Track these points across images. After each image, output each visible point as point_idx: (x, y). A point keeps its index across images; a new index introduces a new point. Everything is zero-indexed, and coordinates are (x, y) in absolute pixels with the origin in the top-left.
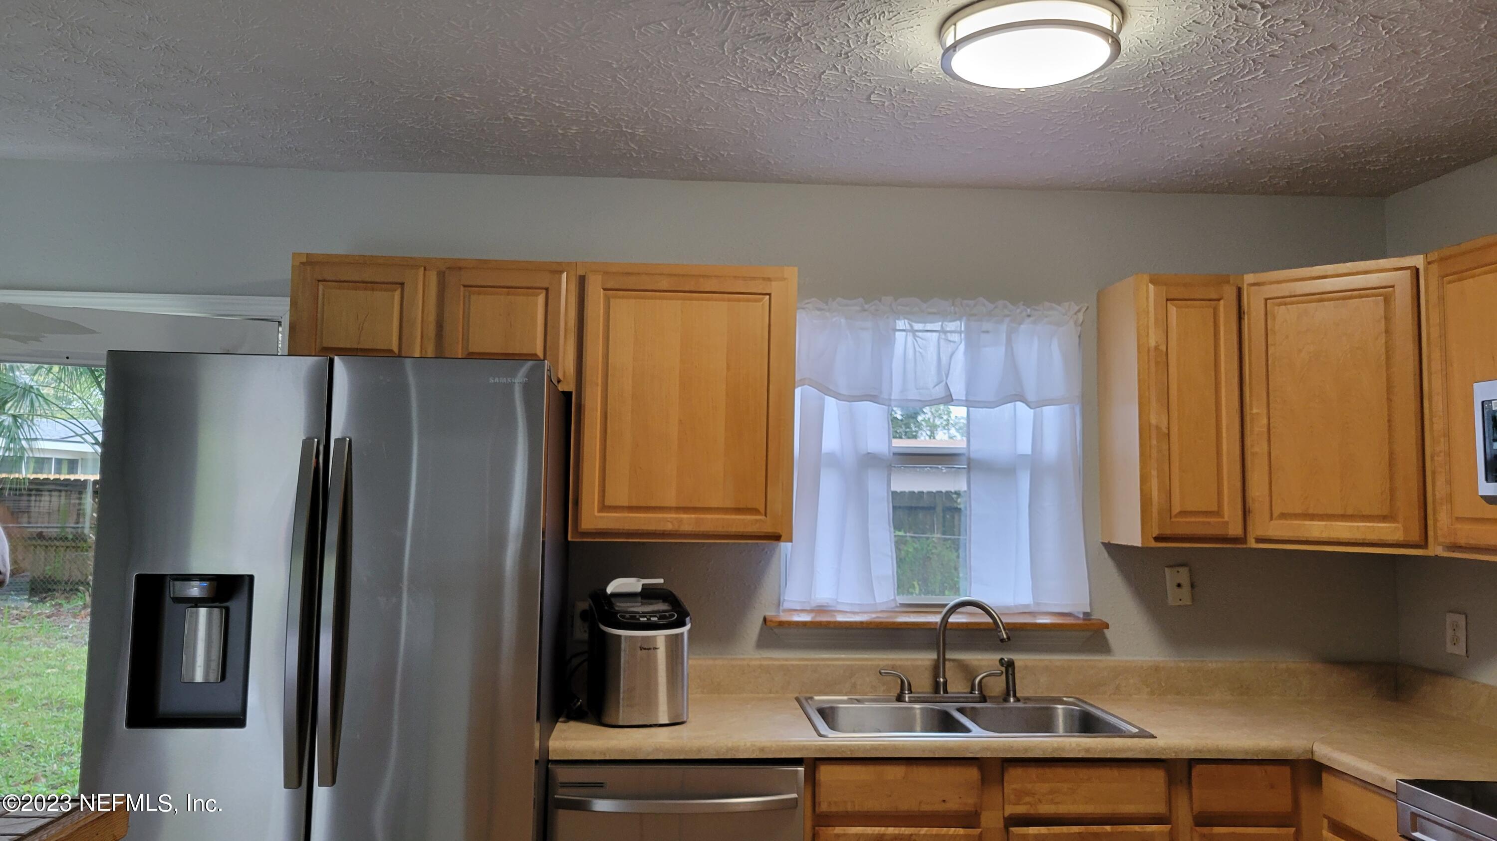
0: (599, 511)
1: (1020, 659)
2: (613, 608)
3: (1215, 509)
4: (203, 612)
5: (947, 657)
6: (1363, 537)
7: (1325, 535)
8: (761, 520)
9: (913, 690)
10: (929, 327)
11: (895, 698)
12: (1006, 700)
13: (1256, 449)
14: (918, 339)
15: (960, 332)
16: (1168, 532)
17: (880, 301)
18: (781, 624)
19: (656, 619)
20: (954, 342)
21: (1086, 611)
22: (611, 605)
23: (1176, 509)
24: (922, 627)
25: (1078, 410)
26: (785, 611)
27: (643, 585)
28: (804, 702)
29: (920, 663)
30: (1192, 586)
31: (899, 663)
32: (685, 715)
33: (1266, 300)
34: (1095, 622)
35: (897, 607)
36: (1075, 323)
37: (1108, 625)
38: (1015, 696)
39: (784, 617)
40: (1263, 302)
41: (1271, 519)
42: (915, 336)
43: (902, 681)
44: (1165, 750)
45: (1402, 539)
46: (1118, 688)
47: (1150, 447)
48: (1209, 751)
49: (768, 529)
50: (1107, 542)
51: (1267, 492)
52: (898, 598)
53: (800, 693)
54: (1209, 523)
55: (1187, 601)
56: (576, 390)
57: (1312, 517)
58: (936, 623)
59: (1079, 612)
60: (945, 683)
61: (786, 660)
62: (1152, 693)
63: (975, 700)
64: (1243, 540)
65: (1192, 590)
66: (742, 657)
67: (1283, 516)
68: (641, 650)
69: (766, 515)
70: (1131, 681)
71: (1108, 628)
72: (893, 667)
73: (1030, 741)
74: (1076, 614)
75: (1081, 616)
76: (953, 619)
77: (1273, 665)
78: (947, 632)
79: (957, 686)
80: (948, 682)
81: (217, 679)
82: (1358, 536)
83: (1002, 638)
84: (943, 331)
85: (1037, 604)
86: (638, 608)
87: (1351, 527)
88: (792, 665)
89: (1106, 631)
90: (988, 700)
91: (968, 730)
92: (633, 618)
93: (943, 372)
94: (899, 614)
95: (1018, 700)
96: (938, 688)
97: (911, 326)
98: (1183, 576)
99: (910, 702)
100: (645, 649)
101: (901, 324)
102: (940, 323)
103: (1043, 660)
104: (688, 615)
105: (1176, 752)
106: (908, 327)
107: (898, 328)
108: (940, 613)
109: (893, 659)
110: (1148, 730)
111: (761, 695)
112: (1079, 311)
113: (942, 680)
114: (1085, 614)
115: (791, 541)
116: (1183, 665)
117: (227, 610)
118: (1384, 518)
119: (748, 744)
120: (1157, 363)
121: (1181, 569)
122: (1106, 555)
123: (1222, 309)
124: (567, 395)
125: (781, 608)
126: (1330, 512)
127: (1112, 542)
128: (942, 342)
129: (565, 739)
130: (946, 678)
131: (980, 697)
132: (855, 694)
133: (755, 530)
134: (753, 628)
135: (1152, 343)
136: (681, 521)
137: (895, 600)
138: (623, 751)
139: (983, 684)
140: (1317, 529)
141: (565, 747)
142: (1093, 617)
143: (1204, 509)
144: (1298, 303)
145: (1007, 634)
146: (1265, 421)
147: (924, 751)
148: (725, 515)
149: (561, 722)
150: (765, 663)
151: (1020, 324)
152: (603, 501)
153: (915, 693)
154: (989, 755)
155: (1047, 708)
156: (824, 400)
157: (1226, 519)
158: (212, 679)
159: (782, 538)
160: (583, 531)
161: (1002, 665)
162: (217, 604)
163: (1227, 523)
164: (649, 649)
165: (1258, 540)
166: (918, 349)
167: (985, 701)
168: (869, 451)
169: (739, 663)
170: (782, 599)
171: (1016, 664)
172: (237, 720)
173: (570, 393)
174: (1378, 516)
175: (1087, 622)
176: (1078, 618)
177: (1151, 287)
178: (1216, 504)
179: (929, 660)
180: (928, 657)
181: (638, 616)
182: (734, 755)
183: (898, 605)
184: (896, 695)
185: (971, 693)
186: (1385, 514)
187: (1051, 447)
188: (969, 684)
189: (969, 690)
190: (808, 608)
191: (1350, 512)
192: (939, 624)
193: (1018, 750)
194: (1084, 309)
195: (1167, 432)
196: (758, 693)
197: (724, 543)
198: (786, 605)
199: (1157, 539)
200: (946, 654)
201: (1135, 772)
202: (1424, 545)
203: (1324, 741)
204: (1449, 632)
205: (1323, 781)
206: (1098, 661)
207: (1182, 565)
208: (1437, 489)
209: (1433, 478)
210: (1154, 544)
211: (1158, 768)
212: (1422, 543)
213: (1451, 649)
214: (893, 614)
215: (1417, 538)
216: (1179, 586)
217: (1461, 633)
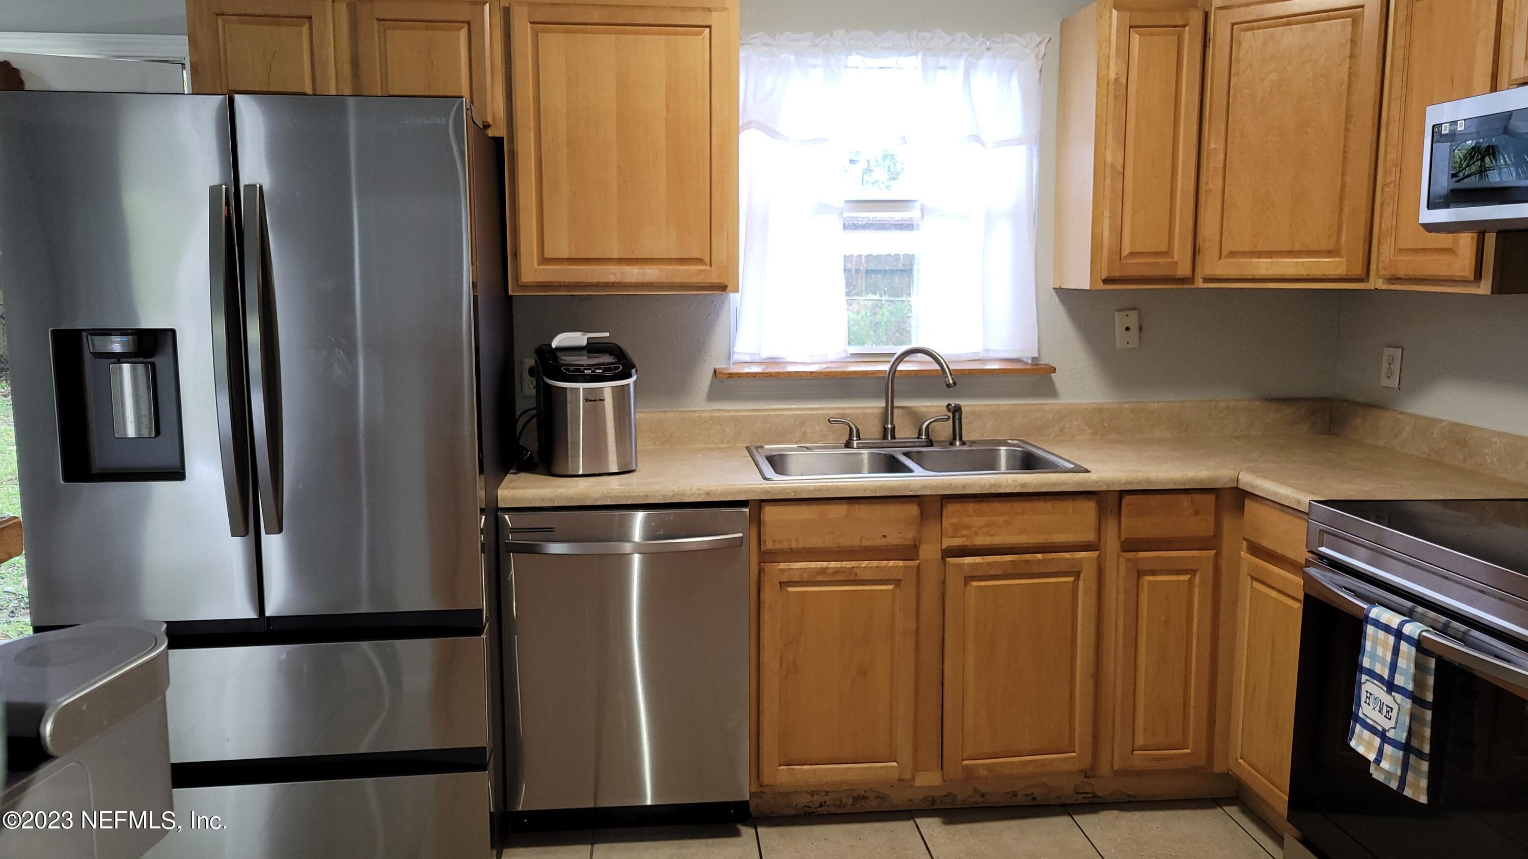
0: (538, 265)
1: (967, 404)
2: (558, 362)
3: (1166, 249)
4: (126, 368)
5: (895, 404)
6: (1307, 273)
7: (1271, 272)
8: (706, 270)
9: (861, 437)
10: (882, 63)
11: (843, 445)
12: (952, 444)
13: (1210, 186)
14: (871, 76)
15: (916, 68)
16: (1117, 274)
17: (831, 35)
18: (731, 375)
19: (601, 371)
21: (1034, 356)
22: (556, 358)
23: (1126, 251)
24: (871, 376)
25: (1036, 150)
26: (735, 363)
27: (588, 339)
28: (755, 451)
29: (869, 411)
30: (1141, 329)
31: (848, 411)
32: (634, 464)
33: (1233, 24)
34: (1043, 366)
35: (848, 357)
36: (1037, 56)
37: (1055, 369)
38: (961, 439)
39: (735, 369)
40: (1230, 27)
41: (1221, 257)
42: (869, 73)
43: (851, 429)
44: (1097, 482)
45: (1344, 273)
46: (1062, 430)
47: (1104, 186)
48: (1139, 482)
49: (714, 279)
50: (1058, 287)
51: (1218, 231)
52: (848, 349)
53: (751, 443)
54: (1157, 264)
55: (1134, 343)
56: (508, 136)
57: (1260, 254)
58: (886, 371)
59: (1027, 358)
60: (893, 429)
61: (737, 411)
62: (1094, 434)
63: (921, 444)
64: (1191, 280)
65: (1140, 334)
66: (694, 409)
67: (1232, 254)
68: (587, 401)
69: (711, 266)
70: (1075, 423)
71: (1055, 372)
72: (843, 416)
73: (969, 479)
74: (1025, 360)
75: (1030, 361)
76: (901, 367)
77: (1214, 403)
78: (895, 380)
79: (905, 432)
80: (896, 429)
81: (150, 433)
82: (1302, 272)
83: (948, 383)
84: (898, 69)
85: (987, 350)
86: (584, 360)
87: (1297, 263)
88: (743, 416)
89: (1053, 374)
90: (934, 445)
91: (911, 471)
92: (579, 370)
94: (848, 364)
95: (963, 443)
96: (888, 432)
97: (864, 61)
98: (1132, 319)
99: (858, 448)
100: (590, 401)
101: (853, 59)
102: (894, 59)
103: (990, 405)
104: (634, 366)
105: (1107, 485)
106: (861, 62)
107: (850, 64)
108: (889, 361)
109: (843, 408)
110: (1083, 466)
111: (712, 446)
112: (1041, 42)
113: (889, 426)
114: (1033, 358)
115: (738, 292)
116: (1127, 405)
117: (153, 365)
118: (1330, 253)
119: (694, 489)
120: (1116, 97)
121: (1129, 313)
122: (1057, 300)
123: (1187, 36)
124: (499, 141)
125: (731, 361)
126: (1277, 248)
127: (1062, 287)
129: (514, 488)
130: (893, 425)
131: (926, 442)
132: (806, 442)
133: (701, 281)
134: (704, 380)
135: (1113, 75)
137: (845, 351)
138: (571, 498)
139: (930, 430)
140: (1264, 267)
141: (514, 496)
142: (1041, 363)
143: (1153, 250)
144: (1265, 27)
145: (953, 379)
146: (1222, 157)
147: (865, 490)
148: (669, 265)
149: (511, 473)
150: (716, 414)
151: (979, 58)
152: (543, 254)
153: (864, 439)
154: (928, 492)
155: (992, 450)
157: (1176, 259)
158: (145, 434)
159: (729, 289)
160: (522, 284)
161: (949, 411)
162: (141, 359)
163: (1176, 263)
164: (595, 401)
165: (1207, 280)
167: (932, 445)
169: (690, 415)
170: (732, 353)
171: (963, 410)
172: (177, 473)
173: (502, 139)
174: (1324, 251)
175: (1035, 367)
176: (1026, 363)
177: (1115, 13)
178: (1167, 247)
179: (878, 407)
180: (877, 405)
181: (582, 368)
182: (681, 499)
183: (849, 355)
184: (845, 442)
185: (918, 438)
186: (1331, 248)
188: (917, 430)
189: (916, 435)
190: (758, 360)
191: (1297, 248)
192: (888, 372)
193: (956, 487)
194: (1046, 41)
195: (1122, 171)
196: (710, 444)
197: (672, 296)
198: (736, 357)
199: (1106, 281)
200: (895, 401)
201: (1068, 505)
202: (1365, 278)
203: (1249, 470)
204: (1385, 365)
205: (1246, 508)
206: (1046, 404)
207: (1133, 309)
208: (1383, 221)
209: (1382, 208)
210: (1101, 286)
211: (1090, 500)
212: (1364, 276)
213: (1385, 382)
214: (843, 364)
215: (1360, 272)
216: (1128, 329)
217: (1396, 367)
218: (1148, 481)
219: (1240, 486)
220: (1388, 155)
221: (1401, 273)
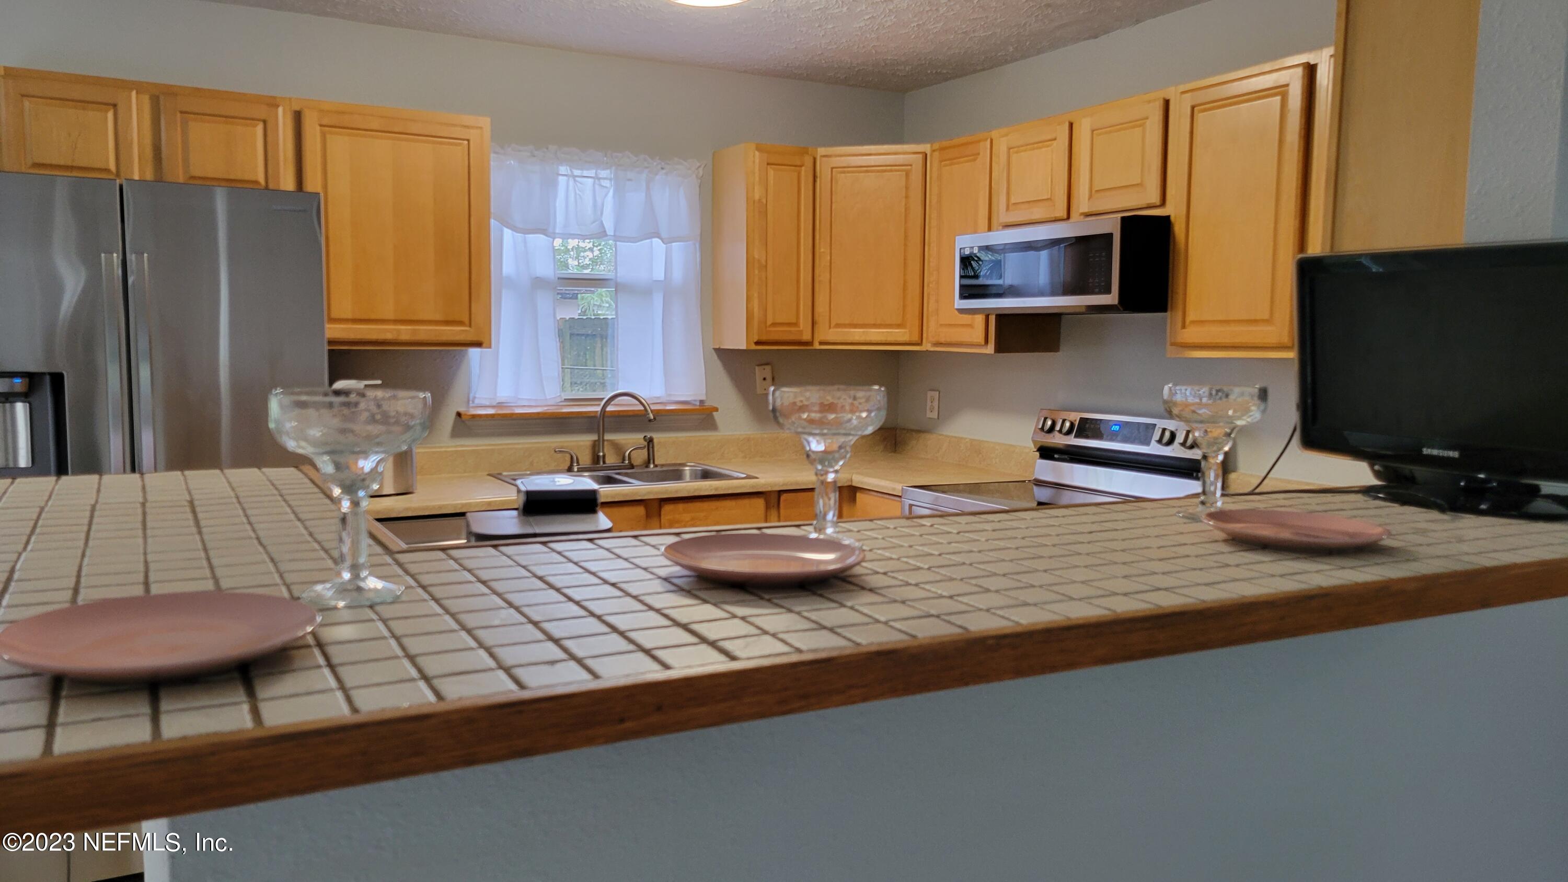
1: (657, 437)
3: (794, 321)
4: (19, 406)
5: (606, 438)
6: (886, 339)
7: (862, 339)
8: (466, 329)
9: (579, 462)
10: (585, 173)
11: (567, 469)
12: (647, 466)
13: (822, 278)
14: (577, 183)
15: (611, 180)
16: (764, 338)
17: (547, 149)
18: (474, 417)
20: (606, 187)
21: (702, 399)
23: (769, 323)
24: (585, 415)
25: (698, 246)
26: (475, 406)
27: (365, 385)
29: (582, 443)
30: (773, 379)
31: (565, 444)
32: (411, 487)
33: (832, 168)
34: (707, 407)
35: (561, 402)
36: (697, 176)
37: (717, 409)
38: (654, 463)
39: (475, 412)
40: (830, 170)
41: (830, 327)
42: (575, 181)
43: (571, 457)
44: (763, 485)
45: (908, 340)
48: (789, 484)
49: (472, 337)
50: (717, 347)
51: (828, 309)
52: (563, 394)
53: (493, 471)
54: (790, 331)
57: (856, 326)
58: (597, 412)
59: (695, 401)
60: (604, 456)
61: (478, 445)
62: (745, 457)
63: (626, 468)
64: (811, 343)
65: (771, 383)
66: (439, 444)
67: (838, 326)
69: (470, 326)
71: (717, 411)
72: (562, 447)
73: (679, 486)
75: (698, 403)
76: (609, 409)
78: (605, 419)
79: (611, 459)
82: (883, 339)
83: (650, 420)
84: (596, 178)
85: (668, 395)
87: (879, 332)
88: (483, 450)
89: (715, 413)
90: (635, 468)
91: (629, 484)
93: (598, 209)
94: (564, 407)
95: (656, 466)
96: (598, 460)
97: (572, 172)
98: (767, 372)
99: (579, 471)
101: (563, 169)
102: (594, 171)
103: (672, 438)
105: (770, 487)
106: (569, 172)
107: (561, 173)
108: (599, 405)
109: (561, 442)
112: (699, 167)
113: (601, 454)
114: (700, 401)
115: (491, 346)
116: (766, 436)
118: (899, 326)
120: (759, 212)
121: (766, 367)
122: (718, 359)
123: (803, 173)
125: (470, 404)
127: (722, 347)
128: (597, 187)
130: (603, 453)
131: (629, 466)
132: (534, 469)
133: (462, 339)
134: (448, 421)
135: (757, 197)
136: (398, 331)
137: (560, 396)
139: (631, 456)
140: (857, 334)
142: (705, 404)
143: (787, 321)
144: (853, 172)
145: (649, 417)
146: (829, 258)
148: (436, 326)
150: (459, 449)
151: (656, 174)
153: (581, 465)
154: (648, 497)
155: (677, 470)
156: (502, 231)
157: (801, 328)
159: (484, 345)
161: (645, 442)
162: (30, 400)
163: (802, 331)
165: (821, 343)
166: (578, 192)
167: (633, 468)
168: (538, 276)
169: (437, 448)
170: (470, 398)
171: (655, 441)
174: (896, 325)
175: (702, 408)
176: (696, 405)
177: (757, 153)
178: (794, 318)
179: (589, 441)
180: (589, 438)
183: (564, 400)
184: (567, 467)
185: (623, 463)
186: (899, 323)
187: (678, 274)
188: (621, 457)
189: (621, 461)
190: (493, 404)
191: (879, 322)
192: (599, 412)
193: (671, 492)
194: (703, 166)
195: (765, 264)
196: (454, 473)
197: (436, 350)
198: (475, 402)
199: (757, 343)
200: (605, 435)
201: (746, 502)
202: (920, 344)
203: (858, 473)
204: (929, 403)
205: (857, 498)
206: (710, 436)
207: (767, 364)
208: (930, 306)
209: (928, 298)
210: (754, 347)
211: (759, 497)
212: (920, 342)
213: (929, 415)
214: (560, 407)
215: (917, 339)
216: (764, 379)
217: (936, 404)
218: (797, 484)
219: (854, 484)
220: (931, 263)
221: (943, 340)
